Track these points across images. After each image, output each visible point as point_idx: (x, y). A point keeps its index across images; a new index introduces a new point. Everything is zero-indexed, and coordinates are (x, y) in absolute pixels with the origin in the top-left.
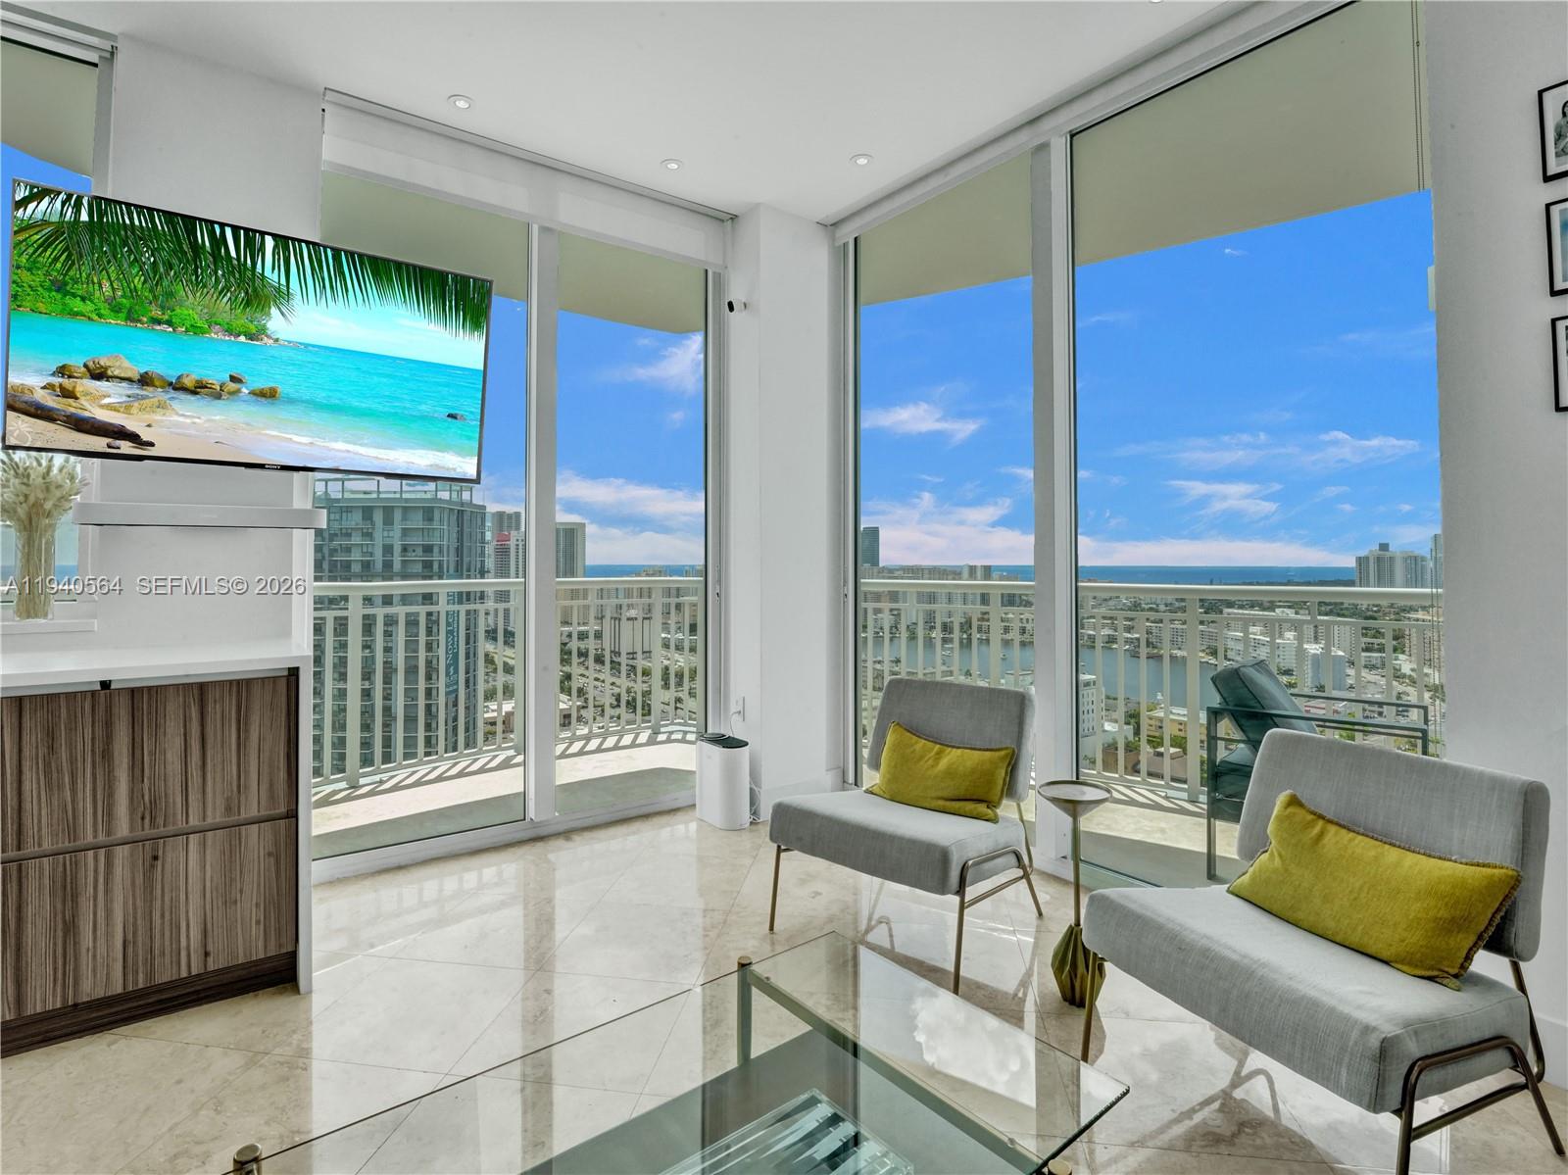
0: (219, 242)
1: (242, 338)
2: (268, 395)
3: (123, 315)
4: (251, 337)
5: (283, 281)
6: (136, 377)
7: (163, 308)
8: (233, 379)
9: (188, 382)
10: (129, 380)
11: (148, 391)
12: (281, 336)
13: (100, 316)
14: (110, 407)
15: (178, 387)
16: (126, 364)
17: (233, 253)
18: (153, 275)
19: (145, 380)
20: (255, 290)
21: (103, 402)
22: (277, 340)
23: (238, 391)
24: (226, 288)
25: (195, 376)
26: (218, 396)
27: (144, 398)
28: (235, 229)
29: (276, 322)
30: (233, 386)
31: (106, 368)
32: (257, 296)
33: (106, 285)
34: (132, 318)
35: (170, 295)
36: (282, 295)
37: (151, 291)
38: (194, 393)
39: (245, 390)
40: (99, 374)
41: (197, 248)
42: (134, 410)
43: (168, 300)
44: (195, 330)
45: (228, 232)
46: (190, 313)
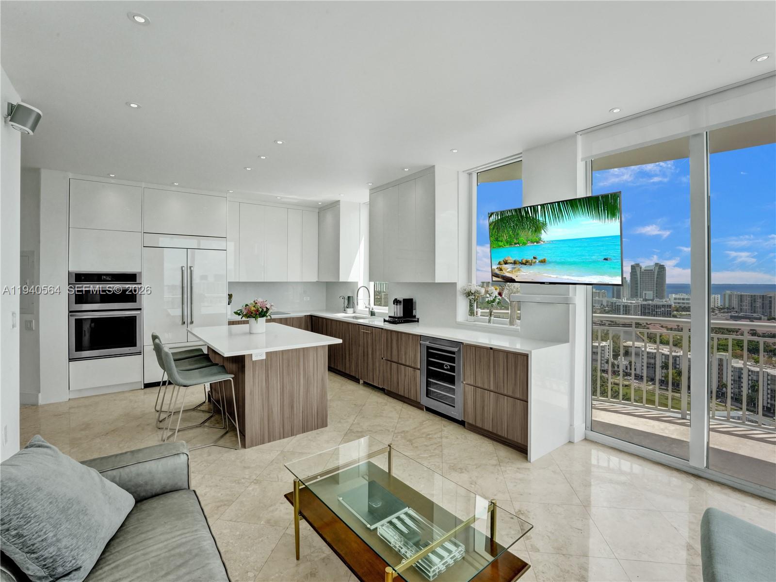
0: (527, 213)
1: (535, 244)
2: (543, 262)
3: (509, 244)
4: (537, 242)
5: (544, 220)
6: (513, 262)
7: (516, 239)
8: (535, 258)
9: (524, 261)
10: (511, 263)
11: (516, 266)
12: (545, 240)
13: (505, 245)
14: (509, 272)
15: (522, 263)
16: (511, 258)
17: (531, 215)
18: (514, 230)
19: (515, 263)
20: (537, 226)
21: (508, 271)
22: (544, 242)
23: (536, 262)
24: (530, 227)
25: (525, 259)
26: (531, 265)
27: (515, 268)
28: (530, 207)
29: (545, 236)
30: (534, 260)
31: (507, 261)
32: (538, 227)
33: (505, 235)
34: (511, 244)
35: (518, 234)
36: (544, 225)
37: (514, 234)
38: (526, 264)
39: (537, 261)
40: (506, 263)
41: (522, 217)
42: (513, 272)
43: (517, 236)
44: (524, 244)
45: (529, 208)
46: (522, 239)
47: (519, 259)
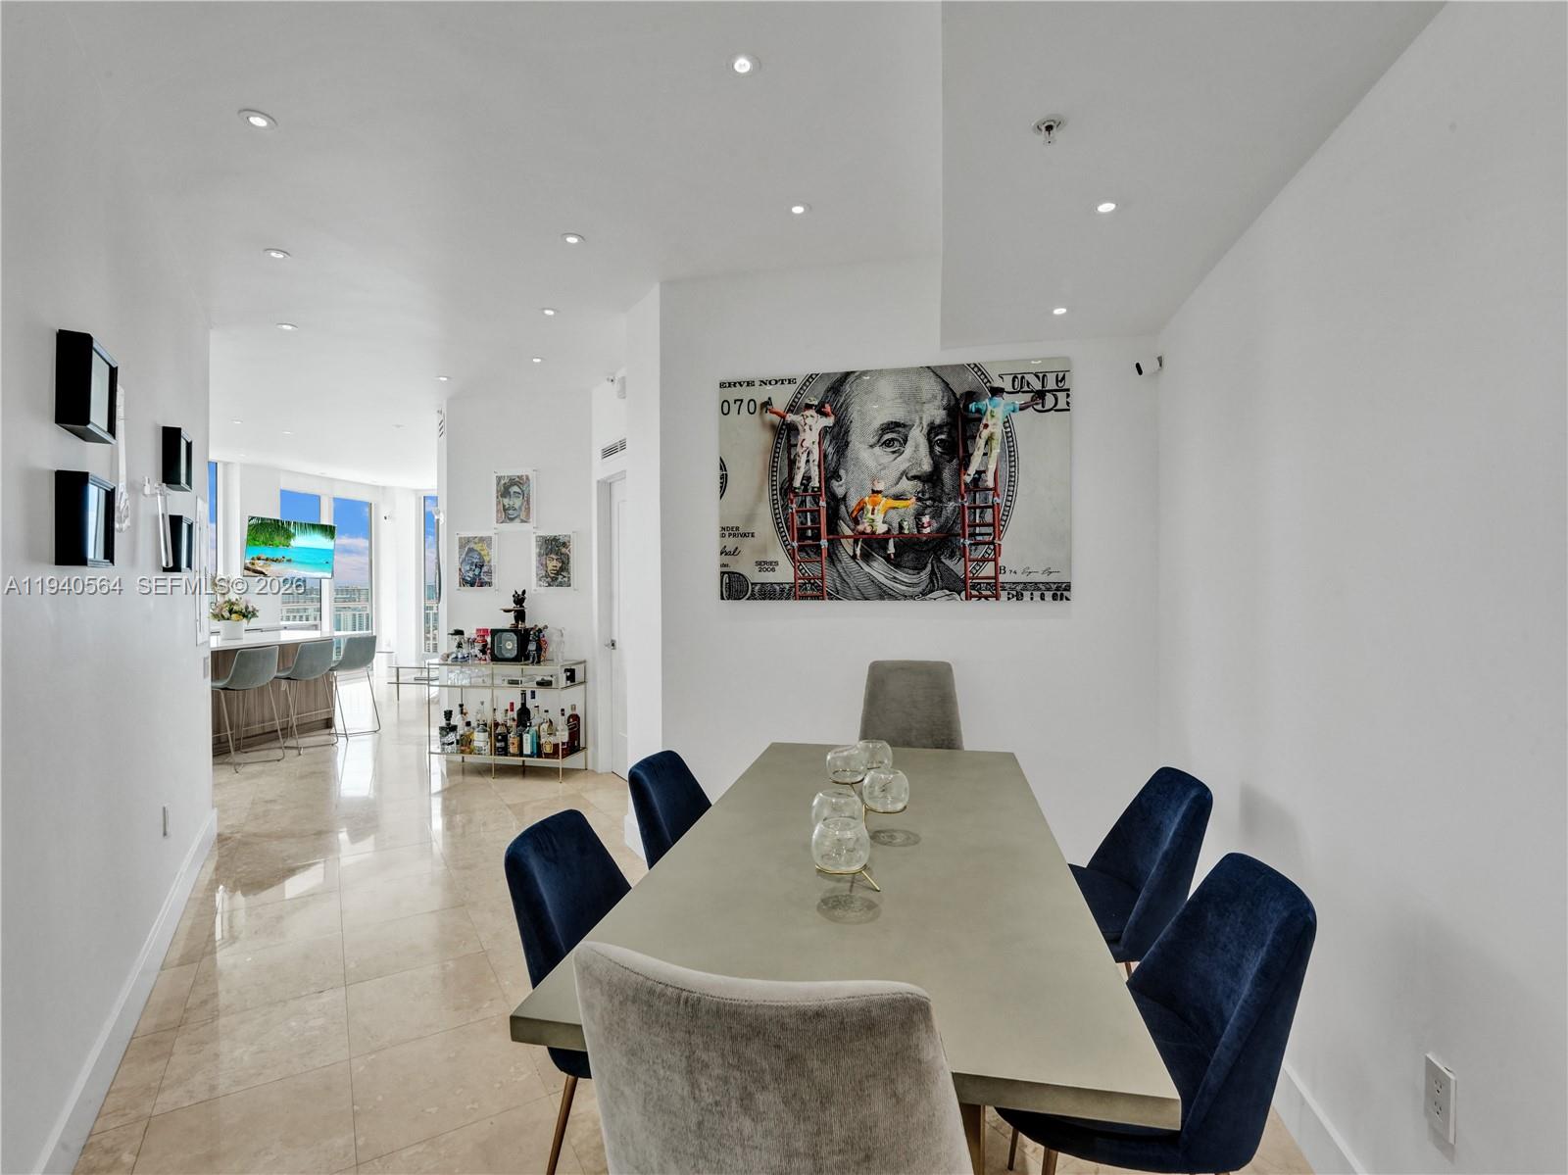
0: (283, 524)
2: (289, 561)
5: (294, 532)
7: (272, 542)
13: (260, 545)
18: (270, 534)
19: (267, 559)
21: (259, 565)
24: (285, 536)
29: (293, 543)
32: (289, 536)
34: (266, 544)
36: (294, 535)
40: (259, 559)
41: (277, 527)
43: (272, 539)
46: (277, 541)
47: (271, 557)
